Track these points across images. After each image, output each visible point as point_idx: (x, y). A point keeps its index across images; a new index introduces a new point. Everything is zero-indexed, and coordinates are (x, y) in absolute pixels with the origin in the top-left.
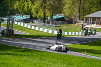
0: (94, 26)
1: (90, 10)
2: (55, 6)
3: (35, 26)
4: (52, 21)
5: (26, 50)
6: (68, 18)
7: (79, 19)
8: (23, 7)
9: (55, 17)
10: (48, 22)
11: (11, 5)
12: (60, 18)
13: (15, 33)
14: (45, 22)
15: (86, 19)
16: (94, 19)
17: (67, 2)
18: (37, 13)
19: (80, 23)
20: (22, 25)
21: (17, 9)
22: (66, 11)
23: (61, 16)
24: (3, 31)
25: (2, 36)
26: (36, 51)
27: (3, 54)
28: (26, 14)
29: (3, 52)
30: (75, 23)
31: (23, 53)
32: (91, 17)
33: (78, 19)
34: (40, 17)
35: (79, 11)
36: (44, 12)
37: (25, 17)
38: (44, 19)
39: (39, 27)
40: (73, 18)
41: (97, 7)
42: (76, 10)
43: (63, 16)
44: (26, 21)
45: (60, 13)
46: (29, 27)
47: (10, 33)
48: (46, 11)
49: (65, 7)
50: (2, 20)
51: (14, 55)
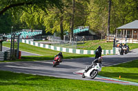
0: (131, 41)
1: (124, 20)
2: (75, 16)
3: (50, 44)
4: (72, 37)
5: (38, 78)
6: (94, 31)
7: (110, 33)
8: (33, 20)
9: (76, 31)
10: (67, 39)
11: (16, 17)
12: (83, 32)
13: (22, 55)
14: (62, 39)
15: (119, 32)
16: (130, 31)
17: (92, 10)
18: (52, 26)
19: (111, 38)
20: (32, 43)
21: (24, 23)
22: (91, 23)
23: (85, 30)
24: (6, 53)
25: (5, 59)
26: (51, 78)
27: (6, 84)
28: (36, 28)
29: (7, 82)
30: (104, 38)
31: (34, 82)
32: (125, 30)
33: (108, 32)
34: (55, 31)
35: (109, 22)
36: (61, 25)
37: (35, 33)
38: (61, 35)
39: (55, 45)
40: (101, 31)
41: (133, 15)
42: (105, 21)
43: (87, 29)
44: (36, 38)
45: (83, 25)
46: (42, 46)
47: (15, 56)
48: (64, 23)
49: (89, 17)
50: (4, 38)
51: (21, 84)
